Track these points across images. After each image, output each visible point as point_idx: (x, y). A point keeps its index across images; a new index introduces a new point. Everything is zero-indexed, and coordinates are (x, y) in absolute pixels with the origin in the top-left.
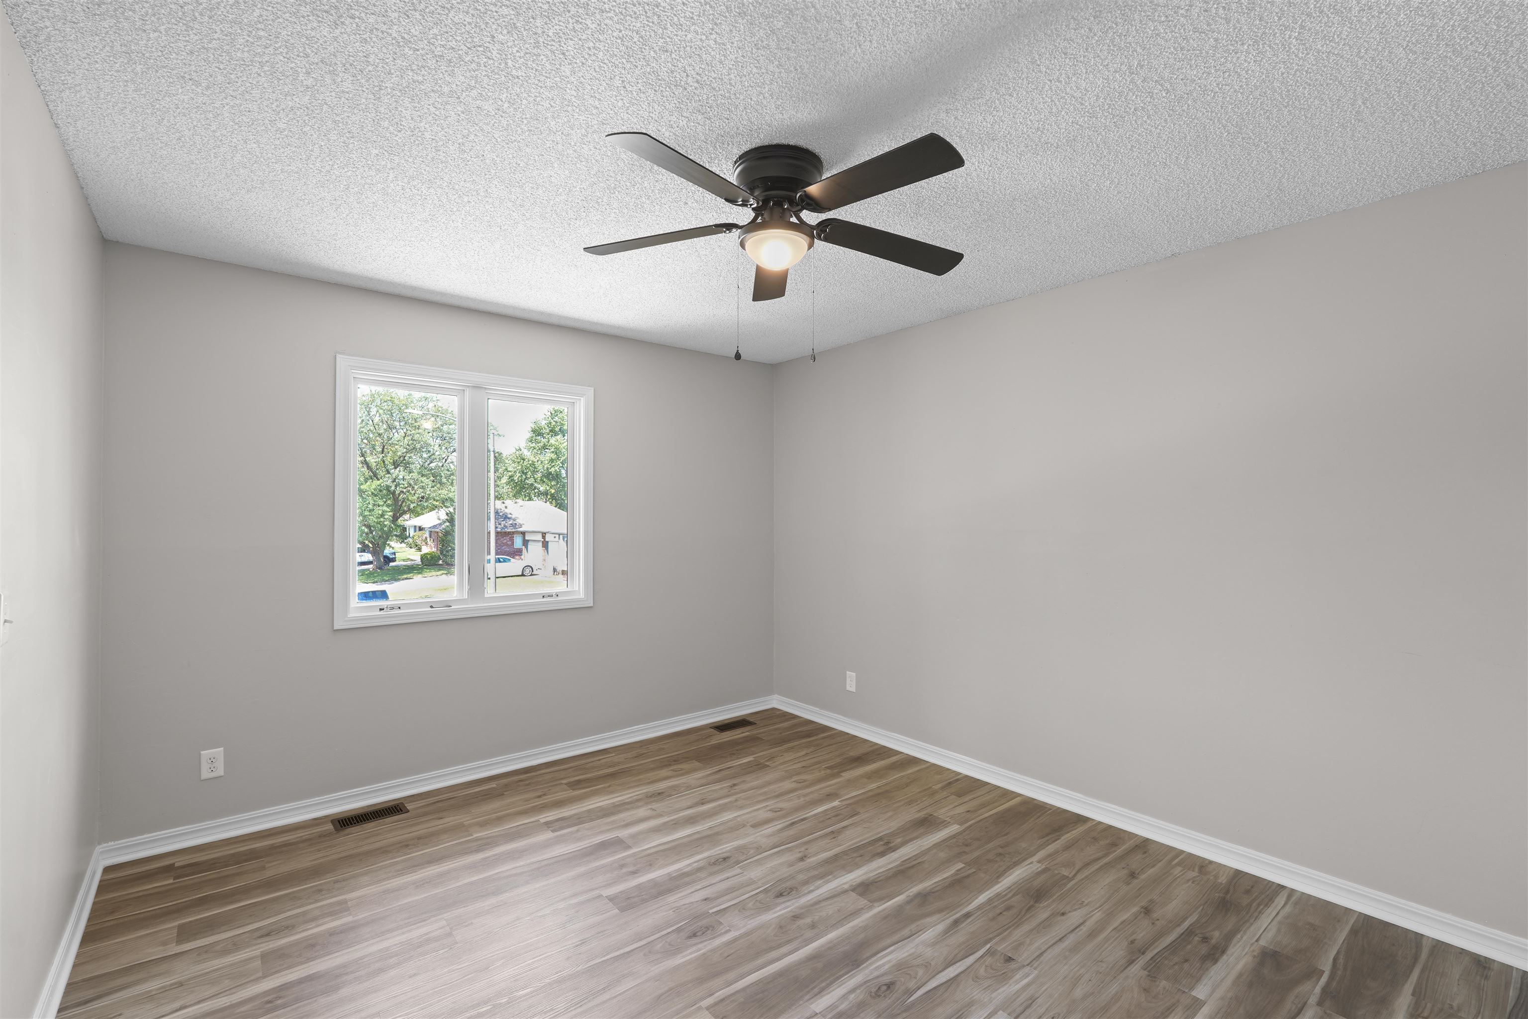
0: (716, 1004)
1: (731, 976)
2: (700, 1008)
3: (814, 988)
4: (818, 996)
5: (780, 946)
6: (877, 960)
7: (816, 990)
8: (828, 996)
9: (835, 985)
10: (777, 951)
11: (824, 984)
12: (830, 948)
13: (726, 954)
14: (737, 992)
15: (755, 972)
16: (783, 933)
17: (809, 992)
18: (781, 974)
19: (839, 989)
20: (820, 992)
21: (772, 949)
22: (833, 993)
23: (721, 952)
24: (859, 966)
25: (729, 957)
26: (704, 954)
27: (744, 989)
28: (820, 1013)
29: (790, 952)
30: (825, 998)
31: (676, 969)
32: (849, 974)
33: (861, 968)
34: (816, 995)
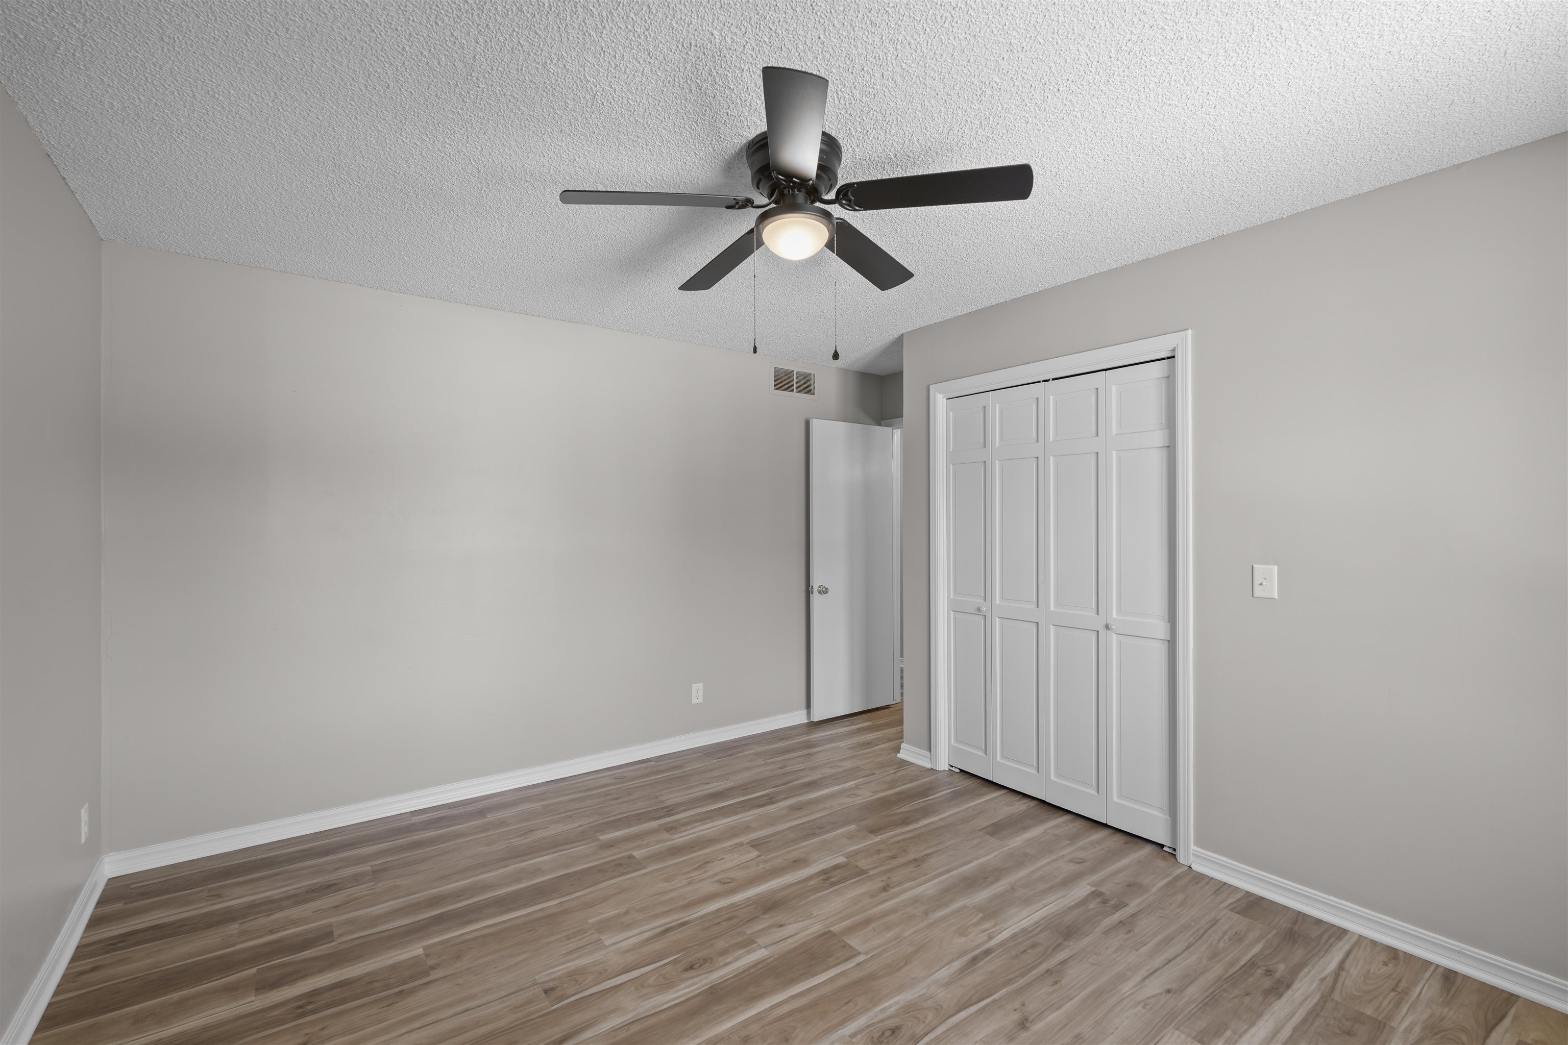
0: (853, 956)
1: (843, 981)
2: (866, 954)
3: (762, 968)
4: (760, 960)
5: (791, 1013)
6: (690, 992)
7: (760, 966)
8: (750, 961)
9: (741, 970)
10: (793, 1008)
11: (752, 970)
12: (734, 1008)
13: (851, 1004)
14: (834, 966)
15: (819, 984)
16: (786, 1031)
17: (768, 964)
18: (792, 982)
19: (738, 967)
20: (759, 963)
21: (800, 1010)
22: (745, 963)
23: (857, 1008)
24: (711, 988)
25: (847, 1001)
26: (875, 1005)
27: (829, 968)
28: (762, 948)
29: (779, 1006)
30: (754, 959)
31: (901, 989)
32: (725, 979)
33: (709, 986)
34: (761, 962)
